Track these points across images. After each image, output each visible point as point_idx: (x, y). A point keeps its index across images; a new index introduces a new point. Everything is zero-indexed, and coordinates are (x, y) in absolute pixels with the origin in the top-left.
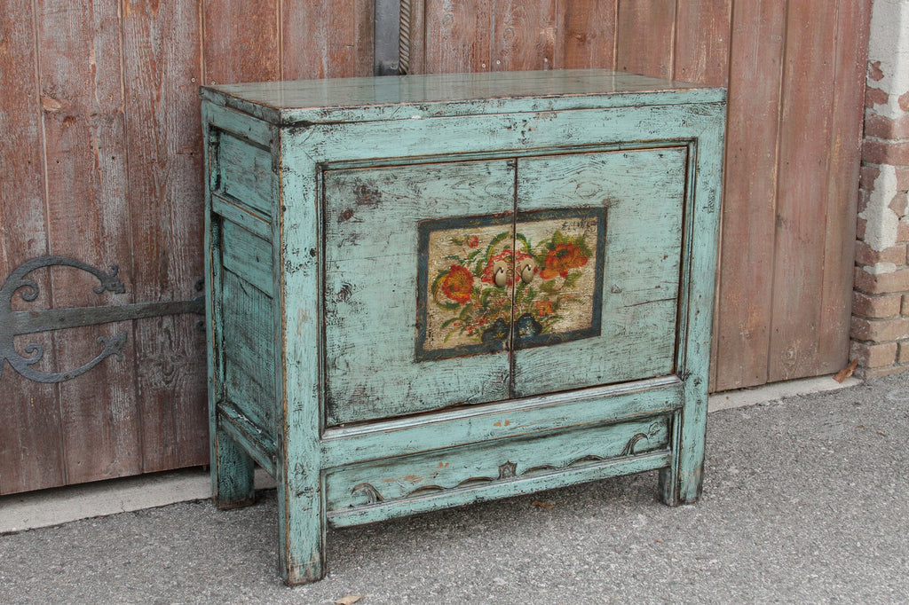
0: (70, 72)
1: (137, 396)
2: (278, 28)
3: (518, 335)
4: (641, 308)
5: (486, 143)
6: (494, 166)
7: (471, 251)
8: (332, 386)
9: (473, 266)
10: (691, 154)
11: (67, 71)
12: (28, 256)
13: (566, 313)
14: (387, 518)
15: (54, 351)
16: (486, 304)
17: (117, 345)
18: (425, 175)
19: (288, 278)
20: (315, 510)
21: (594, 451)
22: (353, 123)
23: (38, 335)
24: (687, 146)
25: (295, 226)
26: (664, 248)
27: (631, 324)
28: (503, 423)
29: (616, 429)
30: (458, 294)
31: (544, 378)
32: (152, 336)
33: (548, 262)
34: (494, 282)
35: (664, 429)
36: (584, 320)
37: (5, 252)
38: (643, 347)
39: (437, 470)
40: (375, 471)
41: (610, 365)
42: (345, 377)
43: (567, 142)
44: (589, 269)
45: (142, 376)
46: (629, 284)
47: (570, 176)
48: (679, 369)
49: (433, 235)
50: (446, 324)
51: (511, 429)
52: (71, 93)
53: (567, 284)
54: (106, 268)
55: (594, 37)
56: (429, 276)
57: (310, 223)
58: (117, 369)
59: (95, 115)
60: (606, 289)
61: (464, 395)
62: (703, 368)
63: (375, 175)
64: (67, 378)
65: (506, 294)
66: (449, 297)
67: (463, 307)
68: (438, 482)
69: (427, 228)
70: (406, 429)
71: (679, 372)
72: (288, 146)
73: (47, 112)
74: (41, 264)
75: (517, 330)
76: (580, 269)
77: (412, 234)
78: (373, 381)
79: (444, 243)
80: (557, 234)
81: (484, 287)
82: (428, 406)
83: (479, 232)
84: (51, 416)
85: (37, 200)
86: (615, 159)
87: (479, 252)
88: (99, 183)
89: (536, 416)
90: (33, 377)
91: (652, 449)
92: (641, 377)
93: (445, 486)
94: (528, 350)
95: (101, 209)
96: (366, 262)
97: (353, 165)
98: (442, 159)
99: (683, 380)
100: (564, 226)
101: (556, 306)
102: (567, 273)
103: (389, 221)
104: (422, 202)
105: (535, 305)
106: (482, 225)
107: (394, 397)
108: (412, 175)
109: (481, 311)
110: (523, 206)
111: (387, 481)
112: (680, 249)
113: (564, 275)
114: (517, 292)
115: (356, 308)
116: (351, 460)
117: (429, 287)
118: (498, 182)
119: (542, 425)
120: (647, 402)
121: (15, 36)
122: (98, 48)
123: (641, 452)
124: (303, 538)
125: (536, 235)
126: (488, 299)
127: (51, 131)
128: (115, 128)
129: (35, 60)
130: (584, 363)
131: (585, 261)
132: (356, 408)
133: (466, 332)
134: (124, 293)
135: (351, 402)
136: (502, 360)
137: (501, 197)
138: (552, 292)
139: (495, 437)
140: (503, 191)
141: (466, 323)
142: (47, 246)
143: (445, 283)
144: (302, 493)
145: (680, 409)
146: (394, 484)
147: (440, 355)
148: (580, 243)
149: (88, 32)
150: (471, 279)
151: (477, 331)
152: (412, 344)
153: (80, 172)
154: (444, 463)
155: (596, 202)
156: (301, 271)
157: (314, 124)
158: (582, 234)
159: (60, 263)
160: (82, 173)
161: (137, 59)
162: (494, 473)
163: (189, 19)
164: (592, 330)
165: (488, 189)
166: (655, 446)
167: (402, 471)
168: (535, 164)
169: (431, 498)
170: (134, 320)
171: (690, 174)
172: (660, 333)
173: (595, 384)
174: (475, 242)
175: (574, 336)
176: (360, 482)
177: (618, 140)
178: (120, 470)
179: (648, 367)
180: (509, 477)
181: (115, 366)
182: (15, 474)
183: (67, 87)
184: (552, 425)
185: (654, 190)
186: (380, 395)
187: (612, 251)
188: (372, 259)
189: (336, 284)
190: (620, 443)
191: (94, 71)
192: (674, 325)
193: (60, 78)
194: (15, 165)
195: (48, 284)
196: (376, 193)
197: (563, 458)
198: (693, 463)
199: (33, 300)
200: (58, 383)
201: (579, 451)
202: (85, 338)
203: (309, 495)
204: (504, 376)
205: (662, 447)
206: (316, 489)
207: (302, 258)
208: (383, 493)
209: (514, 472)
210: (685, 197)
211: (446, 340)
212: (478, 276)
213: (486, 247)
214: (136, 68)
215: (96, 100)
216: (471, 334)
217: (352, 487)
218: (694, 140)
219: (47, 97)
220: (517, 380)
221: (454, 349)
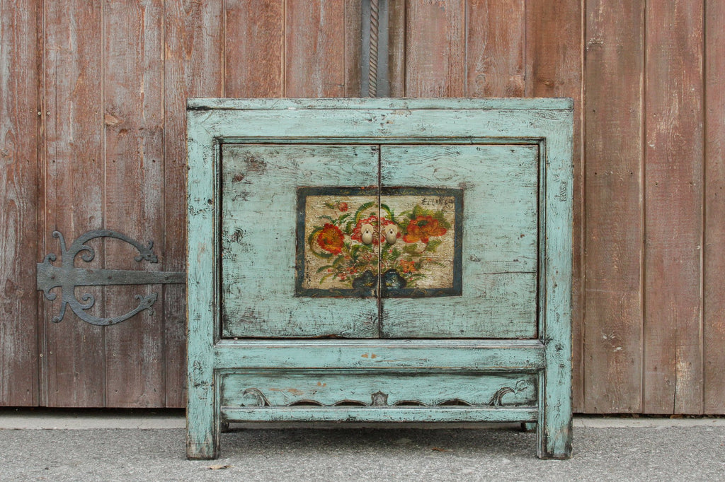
0: (125, 98)
1: (163, 344)
2: (282, 70)
3: (384, 285)
4: (500, 277)
5: (350, 131)
6: (359, 149)
7: (341, 214)
8: (227, 306)
9: (343, 227)
10: (541, 152)
11: (123, 97)
12: (89, 229)
13: (428, 273)
14: (271, 419)
15: (103, 301)
16: (355, 257)
17: (149, 302)
18: (302, 153)
19: (191, 218)
20: (210, 401)
21: (462, 396)
22: (242, 110)
23: (92, 288)
24: (538, 145)
25: (196, 182)
26: (520, 228)
27: (491, 289)
28: (370, 356)
29: (483, 379)
30: (331, 246)
31: (409, 325)
32: (177, 299)
33: (410, 230)
34: (362, 240)
35: (531, 387)
36: (445, 280)
37: (72, 224)
38: (504, 310)
39: (316, 388)
40: (263, 380)
41: (472, 322)
42: (237, 300)
43: (421, 134)
44: (449, 239)
45: (168, 329)
46: (488, 255)
47: (428, 162)
48: (540, 334)
49: (309, 199)
50: (321, 269)
51: (377, 362)
52: (126, 113)
53: (428, 249)
54: (145, 243)
55: (562, 83)
56: (306, 231)
57: (208, 181)
58: (149, 321)
59: (142, 129)
60: (465, 257)
61: (337, 328)
62: (564, 336)
63: (261, 149)
64: (111, 323)
65: (373, 251)
66: (323, 247)
67: (335, 257)
68: (317, 398)
69: (303, 194)
70: (285, 347)
71: (541, 337)
72: (192, 124)
73: (108, 125)
74: (97, 235)
75: (384, 282)
76: (440, 237)
77: (292, 197)
78: (259, 307)
79: (318, 206)
80: (417, 206)
81: (354, 244)
82: (306, 334)
83: (348, 199)
84: (98, 352)
85: (97, 188)
86: (469, 152)
87: (348, 215)
88: (142, 179)
89: (400, 354)
90: (86, 319)
91: (520, 404)
92: (504, 337)
93: (324, 402)
94: (394, 300)
95: (143, 198)
96: (254, 215)
97: (244, 141)
98: (314, 141)
99: (544, 344)
100: (424, 201)
101: (418, 266)
102: (428, 240)
103: (273, 185)
104: (300, 172)
105: (400, 263)
106: (351, 195)
107: (277, 322)
108: (291, 152)
109: (351, 262)
110: (386, 183)
111: (274, 390)
112: (536, 230)
113: (425, 241)
114: (383, 251)
115: (247, 248)
116: (239, 365)
117: (306, 239)
118: (364, 163)
119: (406, 363)
120: (508, 359)
121: (89, 71)
122: (146, 81)
123: (509, 404)
124: (199, 421)
125: (399, 206)
126: (357, 253)
127: (110, 139)
128: (156, 140)
129: (102, 89)
130: (446, 317)
131: (444, 232)
132: (246, 326)
133: (339, 278)
134: (157, 263)
135: (242, 321)
136: (371, 305)
137: (367, 174)
138: (415, 254)
139: (362, 366)
140: (368, 169)
141: (338, 271)
142: (103, 222)
143: (320, 236)
144: (199, 385)
145: (542, 370)
146: (279, 394)
147: (316, 293)
148: (439, 217)
149: (140, 70)
150: (341, 236)
151: (348, 278)
152: (293, 281)
153: (129, 170)
154: (322, 383)
155: (453, 184)
156: (201, 214)
157: (212, 109)
158: (441, 209)
159: (110, 235)
160: (131, 171)
161: (174, 91)
162: (367, 399)
163: (213, 62)
164: (454, 290)
165: (356, 167)
166: (523, 401)
167: (286, 383)
168: (396, 151)
169: (309, 410)
170: (164, 284)
171: (541, 168)
172: (520, 300)
173: (458, 336)
174: (345, 208)
175: (436, 293)
176: (250, 387)
177: (468, 135)
178: (148, 403)
179: (510, 329)
180: (381, 405)
181: (148, 318)
182: (69, 392)
183: (123, 108)
184: (415, 364)
185: (509, 178)
186: (266, 318)
187: (468, 226)
188: (260, 212)
189: (230, 227)
190: (487, 392)
191: (143, 97)
192: (534, 295)
193: (118, 101)
194: (84, 162)
195: (102, 252)
196: (262, 163)
197: (431, 397)
198: (560, 421)
199: (90, 261)
200: (104, 326)
201: (447, 393)
202: (126, 294)
203: (204, 387)
204: (374, 318)
205: (531, 403)
206: (210, 383)
207: (202, 205)
208: (270, 399)
209: (386, 402)
210: (539, 187)
211: (321, 282)
212: (348, 234)
213: (355, 212)
214: (173, 96)
215: (143, 118)
216: (343, 280)
217: (244, 390)
218: (543, 139)
219: (109, 115)
220: (384, 323)
221: (328, 291)
